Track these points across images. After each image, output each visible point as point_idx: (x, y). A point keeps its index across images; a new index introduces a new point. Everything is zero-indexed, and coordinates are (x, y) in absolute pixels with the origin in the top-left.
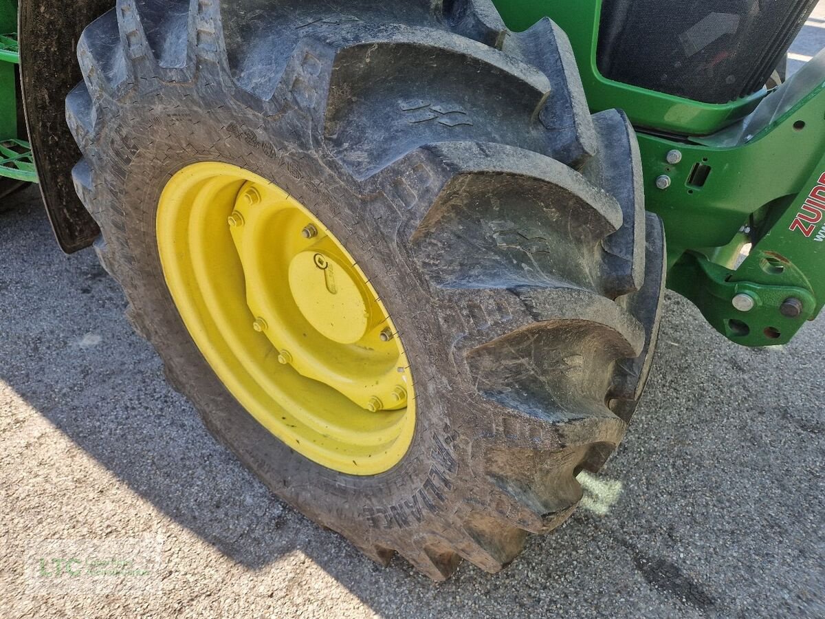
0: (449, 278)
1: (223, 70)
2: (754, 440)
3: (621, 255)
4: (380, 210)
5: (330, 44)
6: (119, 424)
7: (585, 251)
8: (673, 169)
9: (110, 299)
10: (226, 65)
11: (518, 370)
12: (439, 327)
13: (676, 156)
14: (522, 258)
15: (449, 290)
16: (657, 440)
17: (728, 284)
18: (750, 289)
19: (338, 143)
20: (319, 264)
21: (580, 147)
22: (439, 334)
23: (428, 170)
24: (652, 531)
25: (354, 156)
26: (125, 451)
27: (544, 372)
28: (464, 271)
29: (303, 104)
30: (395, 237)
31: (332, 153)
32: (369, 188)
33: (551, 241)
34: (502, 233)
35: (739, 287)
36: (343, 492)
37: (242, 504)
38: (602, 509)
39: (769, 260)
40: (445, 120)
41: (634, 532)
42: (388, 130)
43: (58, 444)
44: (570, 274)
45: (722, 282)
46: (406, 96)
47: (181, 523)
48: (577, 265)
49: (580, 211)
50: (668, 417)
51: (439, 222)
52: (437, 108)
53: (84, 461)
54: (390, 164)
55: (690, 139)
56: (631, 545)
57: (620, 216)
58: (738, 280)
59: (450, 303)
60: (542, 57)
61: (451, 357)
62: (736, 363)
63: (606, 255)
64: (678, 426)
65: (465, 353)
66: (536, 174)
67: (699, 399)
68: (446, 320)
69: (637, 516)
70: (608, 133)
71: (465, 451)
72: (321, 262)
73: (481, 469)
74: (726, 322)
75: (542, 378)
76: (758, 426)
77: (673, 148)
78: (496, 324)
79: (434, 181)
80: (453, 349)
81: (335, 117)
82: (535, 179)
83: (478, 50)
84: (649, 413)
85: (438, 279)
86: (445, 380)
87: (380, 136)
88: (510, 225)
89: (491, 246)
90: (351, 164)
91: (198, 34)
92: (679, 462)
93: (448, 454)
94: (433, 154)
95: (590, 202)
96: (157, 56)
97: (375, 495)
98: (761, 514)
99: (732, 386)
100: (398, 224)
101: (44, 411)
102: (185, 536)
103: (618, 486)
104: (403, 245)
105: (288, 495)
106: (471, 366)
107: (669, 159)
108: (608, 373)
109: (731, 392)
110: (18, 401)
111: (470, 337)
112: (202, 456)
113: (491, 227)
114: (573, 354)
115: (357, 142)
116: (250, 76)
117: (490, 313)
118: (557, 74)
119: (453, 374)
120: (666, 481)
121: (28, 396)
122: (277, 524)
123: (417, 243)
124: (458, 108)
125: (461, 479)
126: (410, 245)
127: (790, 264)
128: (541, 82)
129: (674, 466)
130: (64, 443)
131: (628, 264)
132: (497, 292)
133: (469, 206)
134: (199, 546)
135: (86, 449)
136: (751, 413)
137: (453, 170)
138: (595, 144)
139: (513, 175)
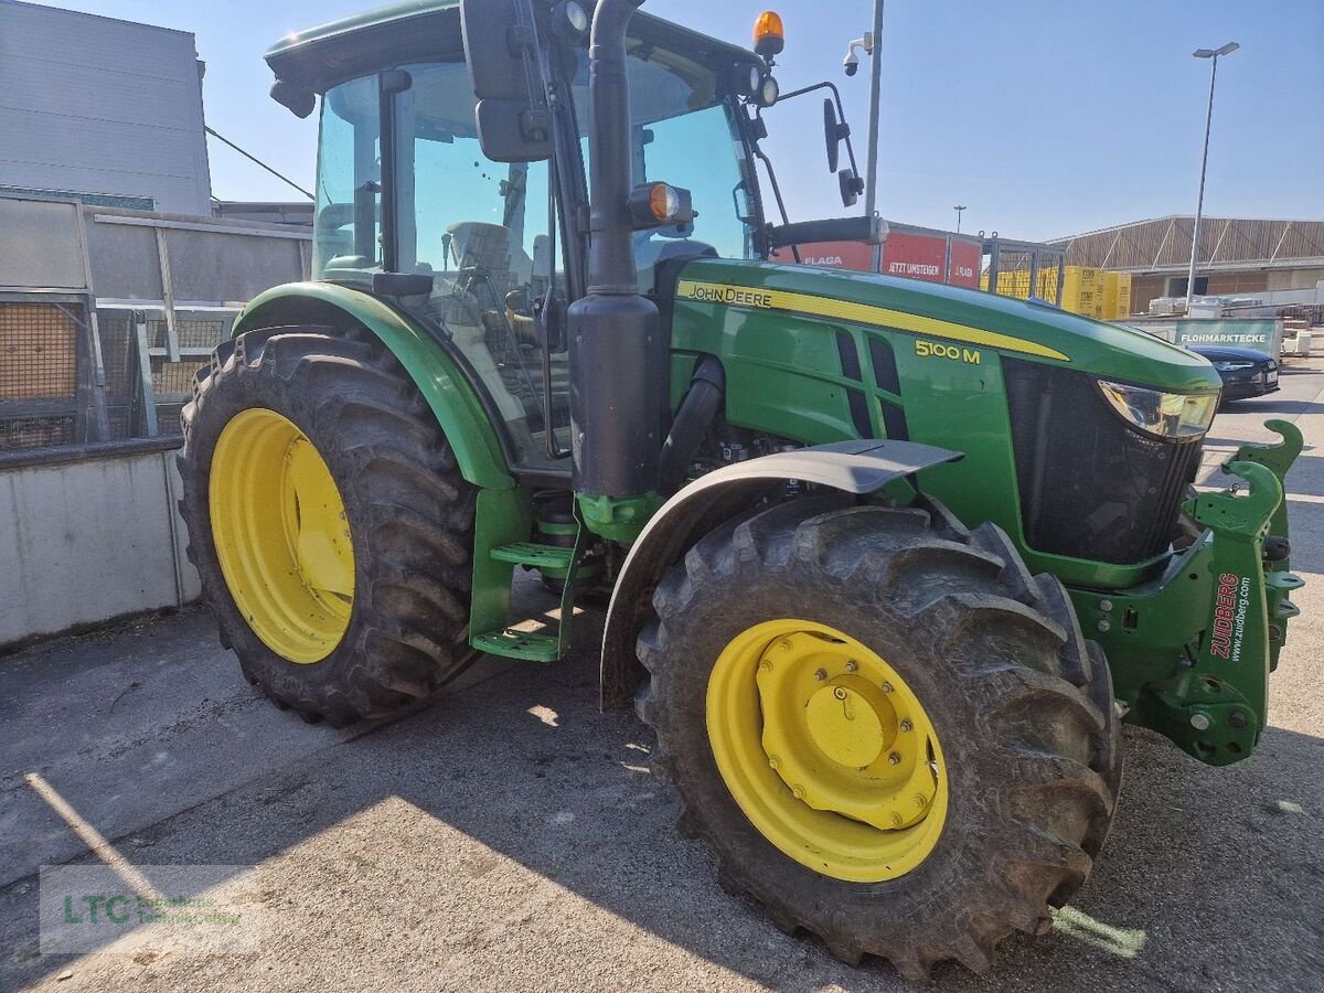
0: (969, 670)
1: (815, 565)
2: (1281, 894)
3: (1073, 660)
4: (922, 634)
5: (888, 551)
6: (624, 886)
7: (1047, 656)
8: (1108, 615)
9: (566, 781)
10: (817, 563)
11: (1021, 728)
12: (966, 703)
13: (1108, 605)
14: (1011, 658)
15: (971, 676)
16: (1175, 895)
17: (1184, 708)
18: (1203, 709)
19: (892, 599)
20: (838, 696)
21: (1030, 595)
22: (966, 708)
23: (951, 608)
24: (1184, 970)
25: (903, 605)
26: (639, 907)
27: (1039, 731)
28: (978, 665)
29: (871, 580)
30: (933, 648)
31: (888, 604)
32: (914, 621)
33: (1025, 648)
34: (995, 643)
35: (1193, 708)
36: (880, 899)
37: (766, 948)
38: (1129, 953)
39: (1209, 682)
40: (950, 584)
41: (1167, 972)
42: (920, 589)
43: (575, 904)
44: (1043, 669)
45: (1180, 707)
46: (927, 573)
47: (716, 962)
48: (1045, 665)
49: (1039, 631)
50: (1184, 875)
51: (958, 637)
52: (945, 578)
53: (603, 915)
54: (927, 607)
55: (1116, 591)
56: (1165, 981)
57: (1065, 634)
58: (1190, 704)
59: (972, 685)
60: (993, 545)
61: (977, 724)
62: (1251, 825)
63: (1062, 660)
64: (1197, 882)
65: (986, 718)
66: (1009, 609)
67: (1215, 859)
68: (971, 698)
69: (1167, 959)
70: (1045, 586)
71: (994, 801)
72: (840, 694)
73: (1008, 814)
74: (1195, 745)
75: (1038, 736)
76: (1285, 881)
77: (1104, 599)
78: (1004, 694)
79: (955, 614)
80: (977, 717)
81: (890, 585)
82: (1010, 612)
83: (960, 547)
84: (1161, 872)
85: (962, 671)
86: (973, 744)
87: (916, 593)
88: (1000, 638)
89: (991, 650)
90: (901, 609)
91: (799, 548)
92: (1203, 914)
93: (981, 810)
94: (953, 601)
95: (1044, 625)
96: (763, 559)
97: (913, 889)
98: (1299, 956)
99: (1249, 846)
100: (935, 640)
101: (552, 877)
102: (723, 972)
103: (1142, 934)
104: (938, 652)
105: (820, 920)
106: (991, 727)
107: (1103, 607)
108: (1085, 746)
109: (1250, 852)
110: (523, 870)
111: (989, 706)
112: (713, 911)
113: (989, 640)
114: (1055, 721)
115: (904, 597)
116: (832, 568)
117: (999, 687)
118: (1006, 555)
119: (979, 737)
120: (1192, 930)
121: (531, 865)
122: (806, 964)
123: (947, 650)
124: (955, 577)
125: (993, 830)
126: (942, 651)
127: (1224, 683)
128: (998, 561)
129: (1198, 917)
130: (581, 902)
131: (1077, 665)
132: (1001, 673)
133: (975, 627)
134: (740, 980)
135: (602, 906)
136: (1274, 870)
137: (965, 608)
138: (1038, 592)
139: (996, 609)
